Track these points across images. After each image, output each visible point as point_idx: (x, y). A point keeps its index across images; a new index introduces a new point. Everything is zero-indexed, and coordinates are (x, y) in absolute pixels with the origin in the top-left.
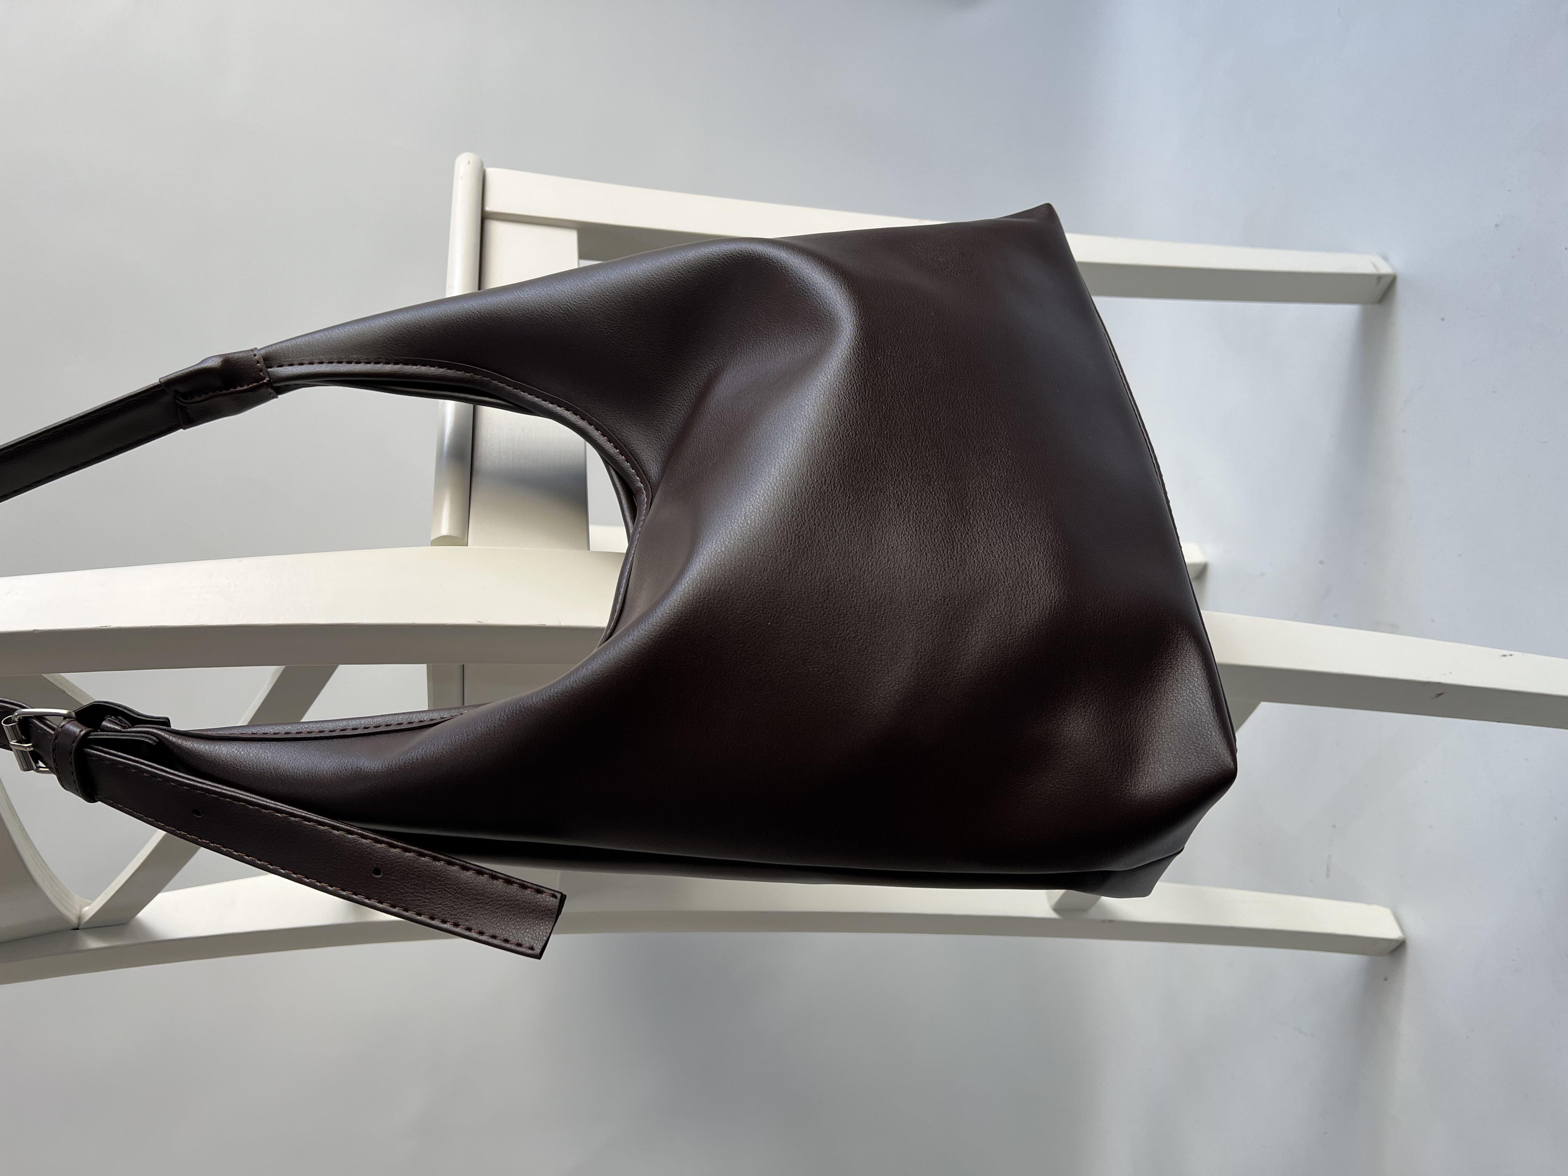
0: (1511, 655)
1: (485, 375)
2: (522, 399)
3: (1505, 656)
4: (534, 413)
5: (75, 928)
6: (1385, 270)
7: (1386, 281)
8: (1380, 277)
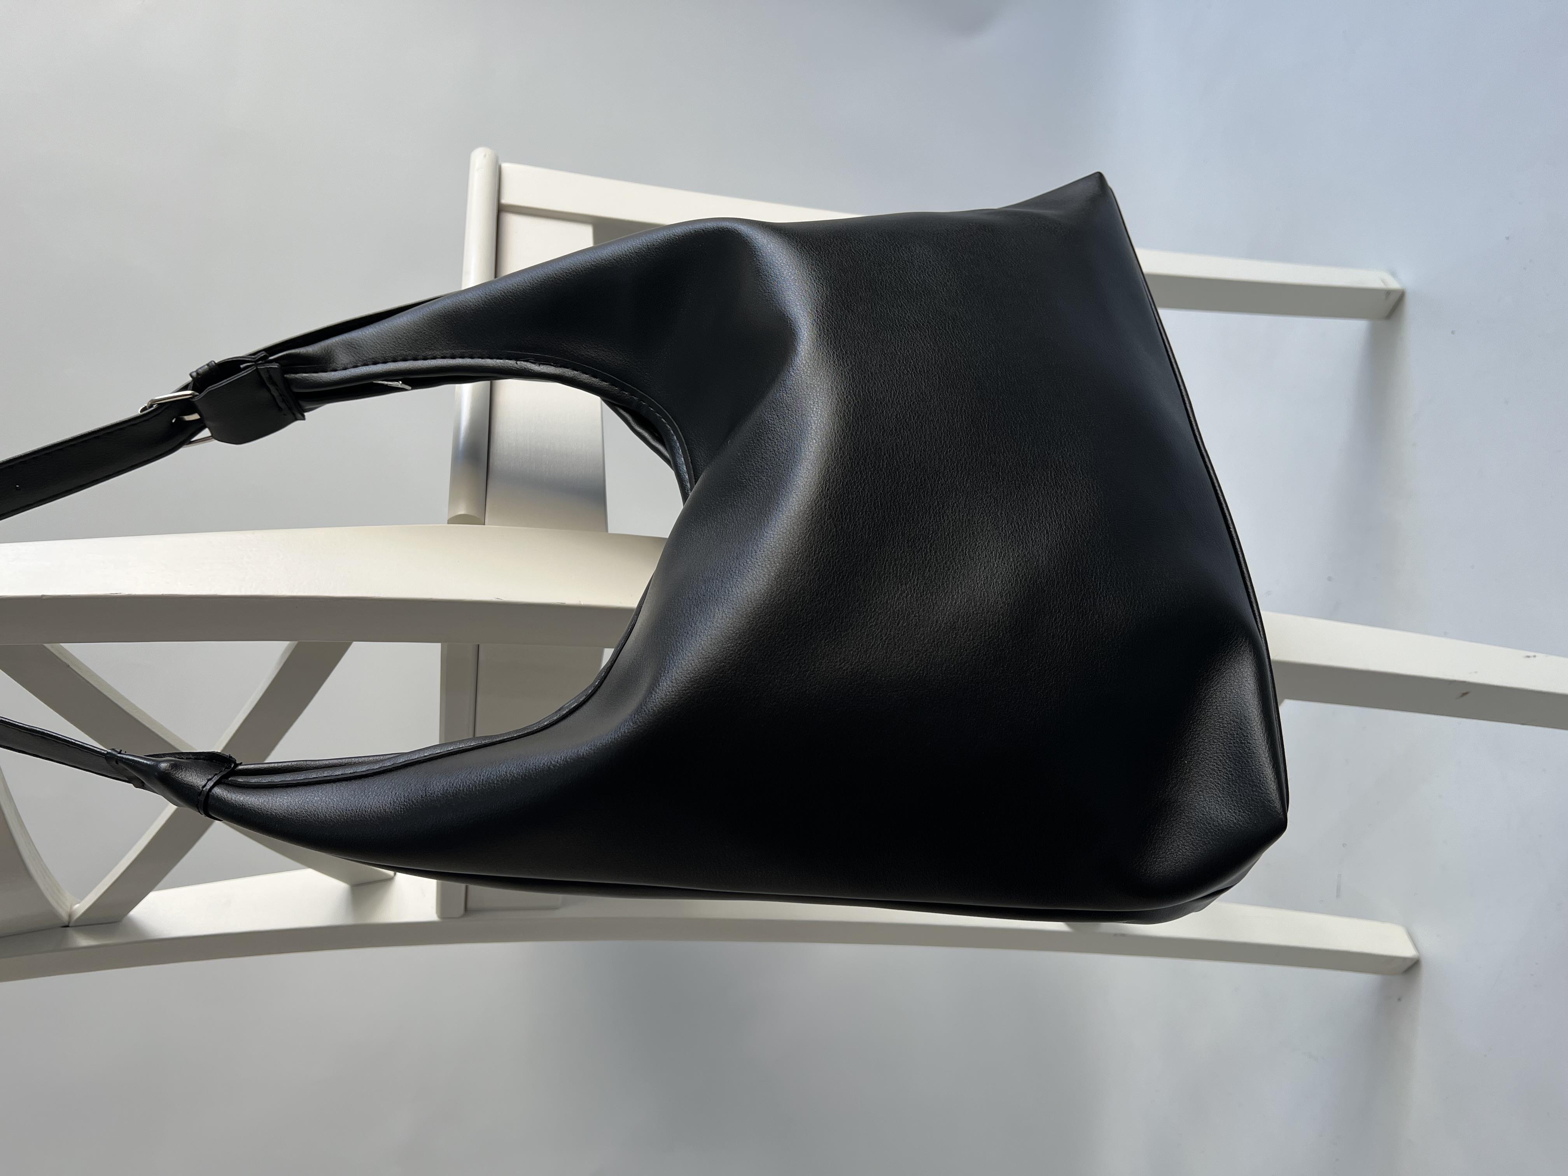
0: (1535, 656)
3: (1528, 657)
5: (65, 925)
6: (1393, 285)
7: (1394, 298)
8: (1388, 292)
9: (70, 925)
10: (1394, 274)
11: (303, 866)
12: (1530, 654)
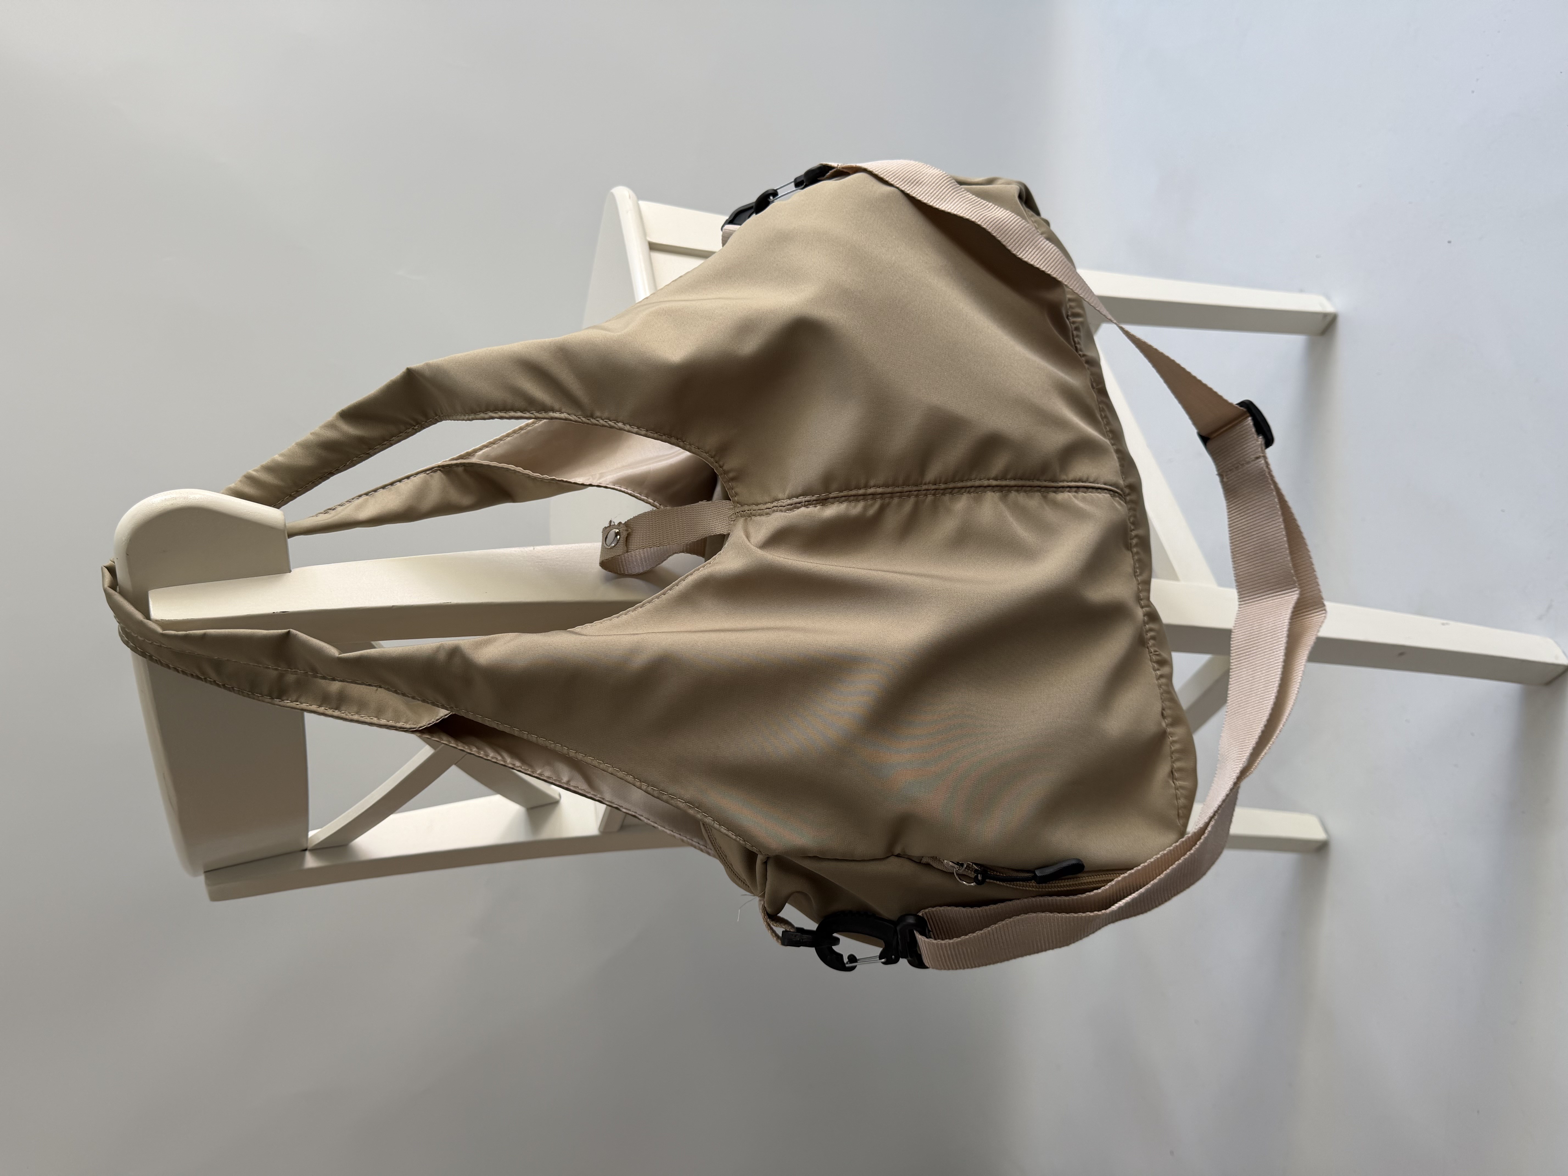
0: (1447, 624)
3: (1443, 624)
5: (305, 848)
6: (1329, 308)
7: (1329, 319)
8: (1325, 315)
9: (309, 848)
10: (1328, 298)
12: (1445, 621)
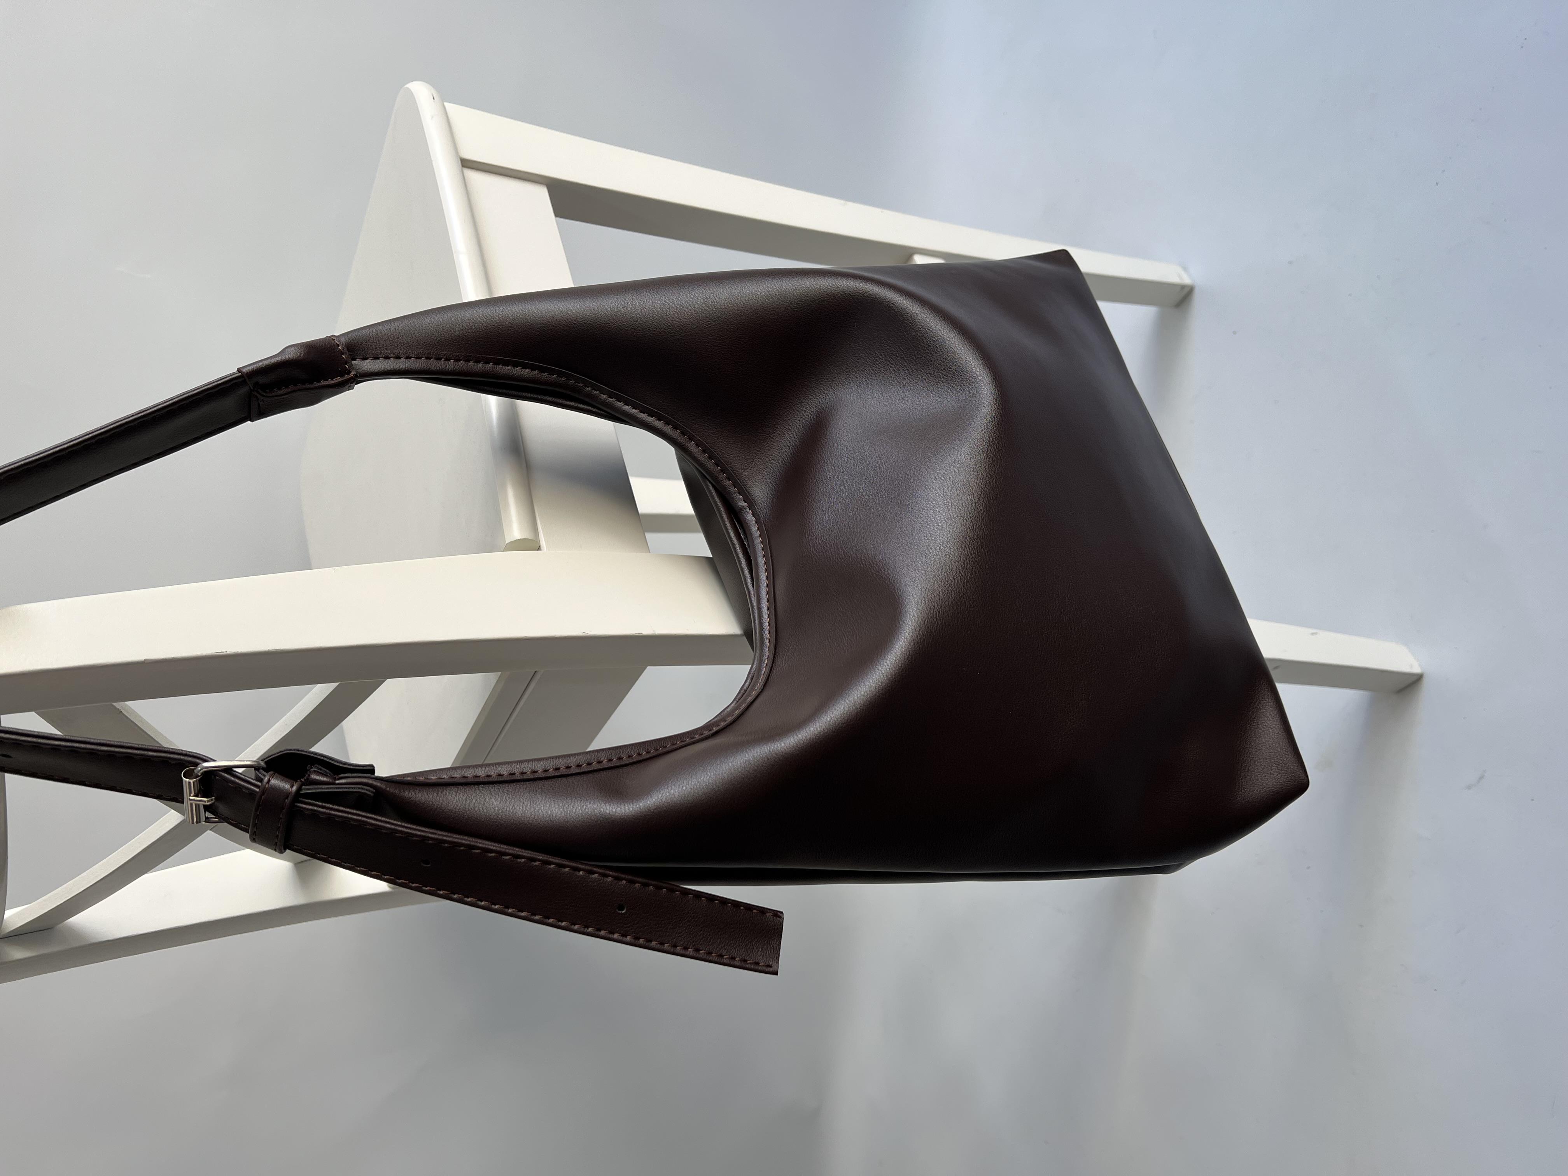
0: (1316, 633)
1: (577, 380)
2: (618, 410)
3: (1313, 634)
4: (627, 422)
6: (1187, 281)
7: (1186, 291)
8: (1183, 287)
10: (1185, 269)
11: (244, 848)
12: (1314, 631)
